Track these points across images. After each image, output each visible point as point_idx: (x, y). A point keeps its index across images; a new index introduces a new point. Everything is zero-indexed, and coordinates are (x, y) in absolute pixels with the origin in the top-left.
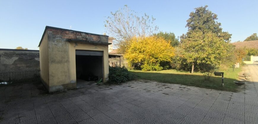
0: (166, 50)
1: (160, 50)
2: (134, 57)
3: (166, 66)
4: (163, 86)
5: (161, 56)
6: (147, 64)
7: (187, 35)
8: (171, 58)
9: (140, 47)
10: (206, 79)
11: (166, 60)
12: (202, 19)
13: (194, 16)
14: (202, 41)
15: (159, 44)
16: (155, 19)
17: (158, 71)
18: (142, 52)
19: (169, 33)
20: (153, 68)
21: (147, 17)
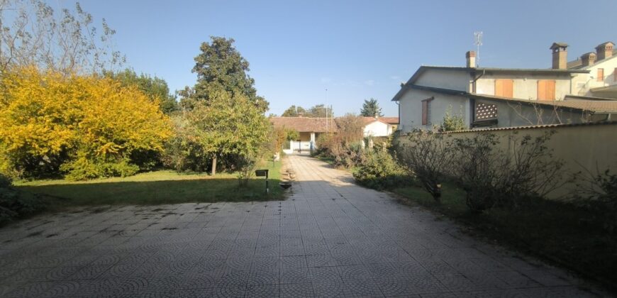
0: (148, 120)
1: (133, 119)
2: (30, 138)
3: (149, 162)
4: (156, 213)
5: (135, 135)
6: (88, 157)
7: (195, 92)
8: (163, 143)
9: (59, 107)
10: (241, 185)
11: (149, 148)
12: (224, 63)
13: (209, 53)
14: (232, 110)
15: (129, 103)
16: (114, 32)
17: (125, 176)
18: (67, 119)
19: (153, 79)
20: (107, 170)
21: (85, 18)
